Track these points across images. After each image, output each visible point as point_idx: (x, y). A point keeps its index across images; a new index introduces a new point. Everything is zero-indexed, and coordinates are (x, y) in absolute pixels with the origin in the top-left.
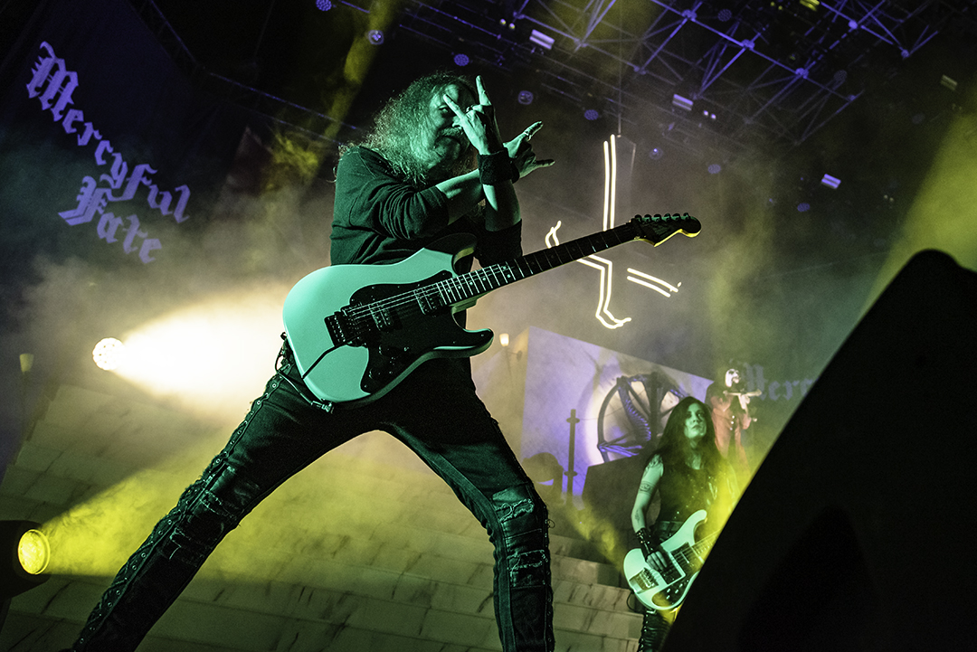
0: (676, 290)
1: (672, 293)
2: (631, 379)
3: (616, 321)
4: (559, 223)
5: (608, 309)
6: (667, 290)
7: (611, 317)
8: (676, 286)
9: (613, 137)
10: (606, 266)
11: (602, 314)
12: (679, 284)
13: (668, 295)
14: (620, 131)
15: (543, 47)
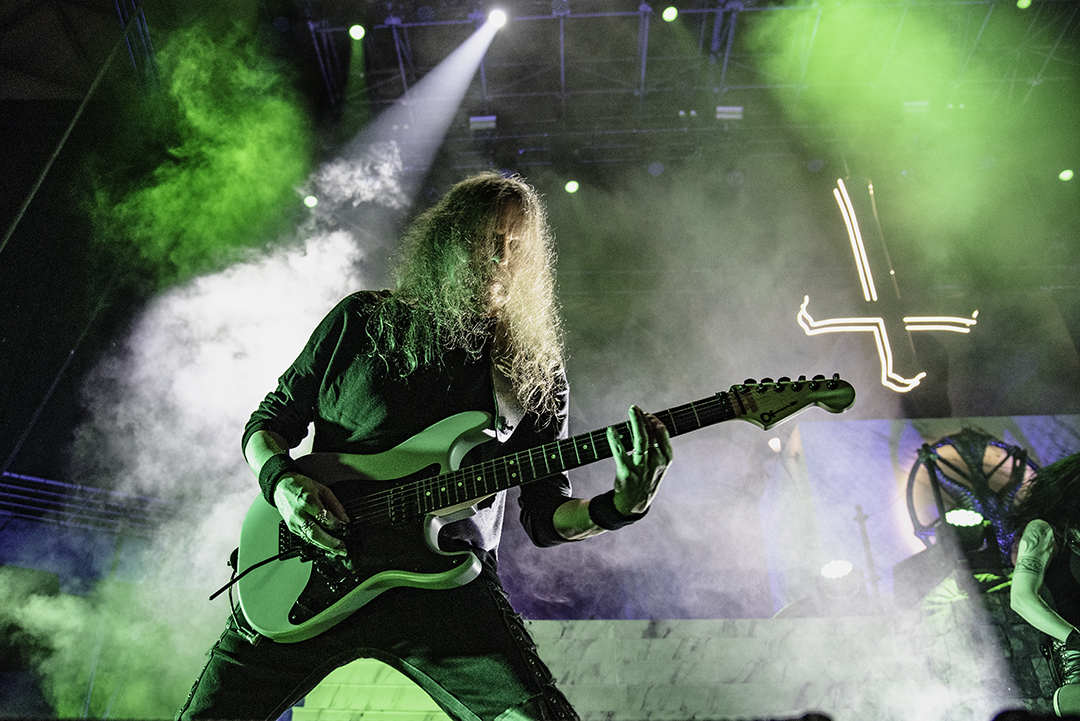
0: (974, 322)
1: (971, 327)
2: (936, 446)
3: (906, 381)
4: (807, 298)
5: (894, 372)
6: (964, 326)
7: (900, 379)
8: (971, 318)
9: (840, 182)
10: (877, 325)
11: (889, 379)
12: (975, 314)
13: (967, 331)
14: (847, 171)
15: (735, 120)
